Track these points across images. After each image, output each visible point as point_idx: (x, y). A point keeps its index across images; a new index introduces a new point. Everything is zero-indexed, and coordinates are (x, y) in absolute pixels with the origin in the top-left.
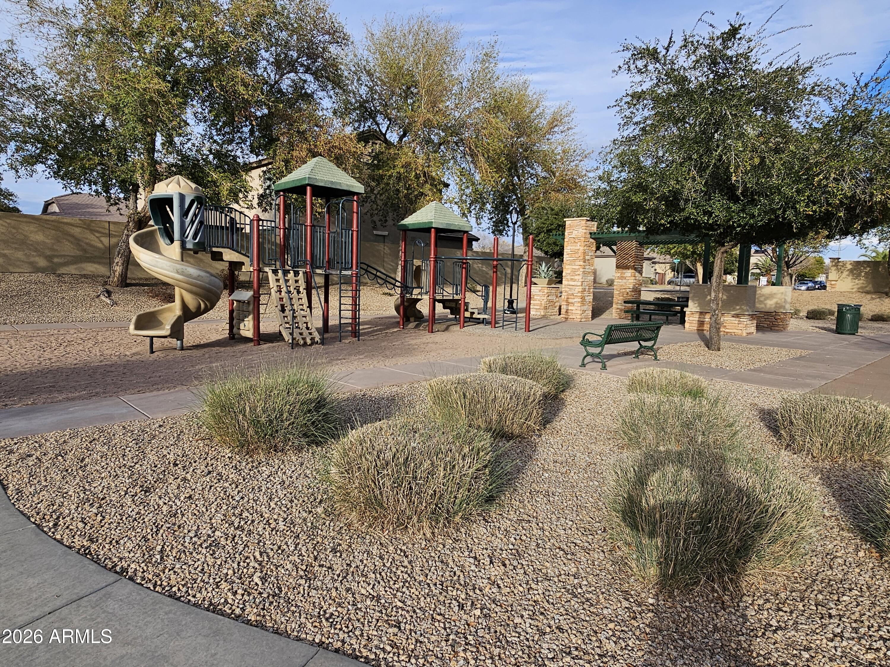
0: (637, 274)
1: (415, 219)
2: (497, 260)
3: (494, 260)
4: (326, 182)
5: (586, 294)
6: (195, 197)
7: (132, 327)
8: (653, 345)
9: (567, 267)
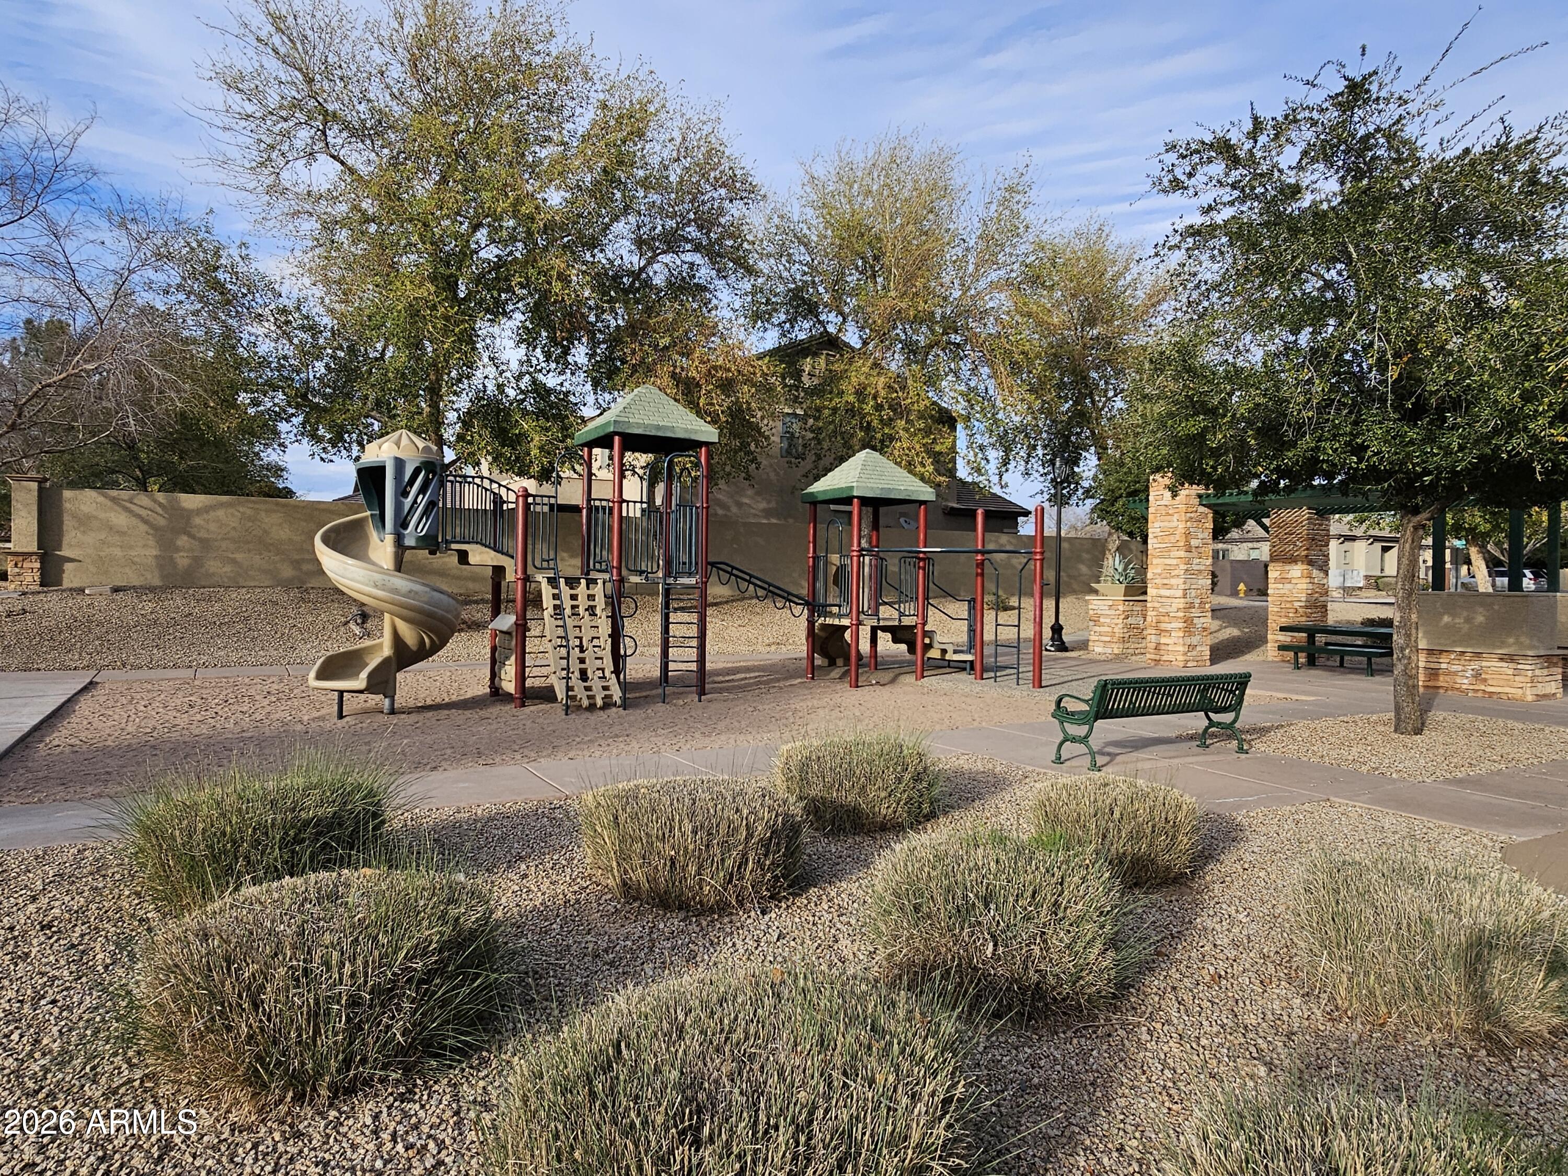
0: (1315, 573)
1: (828, 483)
2: (983, 553)
3: (977, 552)
4: (646, 426)
5: (1195, 612)
6: (422, 463)
7: (312, 674)
8: (1235, 721)
9: (1155, 561)
